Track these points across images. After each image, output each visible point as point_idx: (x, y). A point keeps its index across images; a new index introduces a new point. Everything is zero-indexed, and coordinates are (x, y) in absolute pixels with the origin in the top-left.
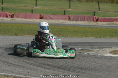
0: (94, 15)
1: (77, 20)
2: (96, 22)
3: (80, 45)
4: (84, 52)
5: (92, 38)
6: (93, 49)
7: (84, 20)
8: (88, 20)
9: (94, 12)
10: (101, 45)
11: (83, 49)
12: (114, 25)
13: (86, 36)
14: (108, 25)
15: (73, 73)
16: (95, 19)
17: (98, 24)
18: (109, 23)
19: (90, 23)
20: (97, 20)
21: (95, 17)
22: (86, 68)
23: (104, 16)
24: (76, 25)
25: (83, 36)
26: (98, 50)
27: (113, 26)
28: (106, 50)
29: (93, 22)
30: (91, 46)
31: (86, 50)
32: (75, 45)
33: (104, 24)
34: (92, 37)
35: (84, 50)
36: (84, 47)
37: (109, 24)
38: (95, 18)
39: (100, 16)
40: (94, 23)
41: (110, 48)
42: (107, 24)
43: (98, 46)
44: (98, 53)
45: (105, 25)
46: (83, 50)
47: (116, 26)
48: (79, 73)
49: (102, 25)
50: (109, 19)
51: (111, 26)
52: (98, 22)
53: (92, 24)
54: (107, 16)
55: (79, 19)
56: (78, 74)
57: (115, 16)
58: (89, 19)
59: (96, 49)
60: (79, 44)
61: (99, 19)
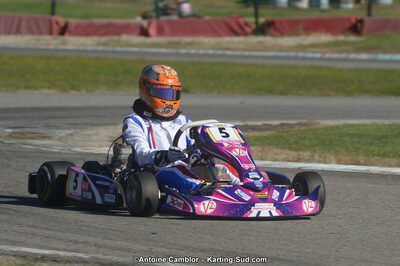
0: (53, 12)
2: (60, 38)
3: (6, 119)
4: (21, 141)
5: (46, 91)
6: (51, 131)
7: (18, 32)
8: (31, 31)
9: (53, 5)
10: (79, 117)
11: (17, 130)
12: (120, 46)
13: (27, 88)
14: (100, 48)
16: (55, 28)
17: (64, 43)
18: (104, 39)
19: (39, 40)
20: (63, 31)
21: (54, 18)
23: (86, 16)
25: (18, 87)
26: (71, 134)
27: (119, 49)
28: (96, 134)
29: (47, 38)
31: (29, 135)
33: (89, 43)
34: (49, 88)
35: (23, 136)
36: (21, 124)
37: (105, 44)
38: (57, 23)
39: (73, 17)
40: (54, 42)
41: (113, 124)
42: (99, 44)
43: (70, 121)
44: (70, 142)
45: (90, 48)
46: (18, 135)
47: (128, 49)
48: (8, 213)
49: (81, 48)
50: (103, 26)
51: (109, 49)
52: (67, 38)
53: (48, 44)
54: (97, 17)
55: (2, 28)
56: (6, 217)
57: (123, 17)
58: (34, 28)
59: (64, 129)
60: (5, 115)
61: (71, 28)
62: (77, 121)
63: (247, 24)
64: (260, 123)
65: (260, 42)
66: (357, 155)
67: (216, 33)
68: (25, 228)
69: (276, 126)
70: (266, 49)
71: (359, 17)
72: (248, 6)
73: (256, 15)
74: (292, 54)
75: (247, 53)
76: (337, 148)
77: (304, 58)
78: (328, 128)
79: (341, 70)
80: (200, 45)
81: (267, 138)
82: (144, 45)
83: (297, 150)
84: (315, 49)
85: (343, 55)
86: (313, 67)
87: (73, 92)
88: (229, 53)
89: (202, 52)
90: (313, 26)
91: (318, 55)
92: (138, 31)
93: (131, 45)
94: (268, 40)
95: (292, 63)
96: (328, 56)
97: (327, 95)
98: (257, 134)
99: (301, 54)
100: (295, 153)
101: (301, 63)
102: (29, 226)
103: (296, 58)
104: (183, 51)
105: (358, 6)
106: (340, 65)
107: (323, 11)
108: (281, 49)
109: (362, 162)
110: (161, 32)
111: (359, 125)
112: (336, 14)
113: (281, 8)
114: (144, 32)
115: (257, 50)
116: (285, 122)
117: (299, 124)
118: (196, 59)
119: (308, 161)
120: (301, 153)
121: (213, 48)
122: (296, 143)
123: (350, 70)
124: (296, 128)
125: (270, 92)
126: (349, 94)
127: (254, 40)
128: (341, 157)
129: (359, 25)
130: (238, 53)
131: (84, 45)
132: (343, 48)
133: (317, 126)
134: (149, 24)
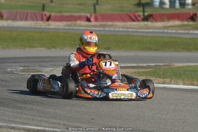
0: (43, 10)
1: (14, 19)
2: (47, 23)
3: (20, 62)
4: (27, 73)
5: (40, 49)
6: (42, 68)
7: (26, 19)
8: (32, 19)
9: (44, 6)
10: (56, 62)
11: (26, 68)
12: (76, 26)
13: (30, 47)
14: (67, 28)
15: (10, 110)
16: (45, 17)
17: (49, 25)
18: (69, 23)
19: (36, 24)
20: (48, 19)
21: (44, 13)
22: (32, 101)
23: (60, 12)
24: (13, 27)
25: (26, 47)
26: (52, 70)
27: (76, 28)
29: (40, 23)
30: (40, 64)
31: (31, 71)
32: (12, 62)
33: (61, 25)
34: (41, 47)
35: (28, 71)
36: (27, 65)
37: (69, 25)
38: (46, 15)
39: (53, 12)
40: (44, 25)
42: (66, 26)
43: (52, 63)
45: (62, 27)
46: (26, 71)
47: (81, 28)
48: (21, 109)
49: (57, 27)
50: (68, 17)
51: (71, 28)
52: (50, 22)
53: (41, 26)
54: (65, 12)
55: (18, 17)
57: (78, 12)
58: (34, 18)
59: (49, 67)
60: (19, 60)
61: (52, 18)
62: (55, 63)
63: (139, 16)
64: (145, 65)
65: (145, 25)
66: (193, 81)
67: (123, 20)
68: (29, 116)
69: (153, 66)
70: (149, 28)
71: (194, 13)
72: (140, 7)
73: (144, 12)
74: (161, 31)
75: (139, 30)
76: (183, 77)
77: (167, 33)
78: (178, 67)
79: (185, 39)
80: (116, 26)
81: (148, 72)
82: (88, 26)
83: (163, 78)
84: (172, 29)
85: (187, 31)
86: (171, 37)
87: (53, 49)
88: (130, 30)
89: (117, 29)
90: (171, 17)
91: (174, 31)
92: (85, 19)
93: (82, 26)
94: (149, 24)
95: (161, 35)
96: (179, 31)
97: (179, 51)
98: (144, 70)
99: (166, 31)
100: (162, 80)
101: (165, 35)
102: (31, 115)
103: (163, 33)
104: (107, 29)
105: (194, 7)
106: (184, 36)
107: (177, 9)
108: (156, 28)
109: (195, 84)
110: (96, 19)
111: (194, 66)
112: (183, 11)
113: (156, 8)
114: (88, 20)
115: (144, 29)
116: (157, 64)
117: (164, 65)
118: (113, 33)
119: (168, 84)
120: (165, 80)
121: (123, 28)
122: (163, 74)
123: (190, 39)
124: (163, 67)
125: (150, 49)
126: (189, 50)
127: (142, 24)
128: (185, 81)
129: (194, 16)
130: (135, 30)
131: (58, 26)
132: (187, 28)
133: (173, 66)
134: (91, 16)
